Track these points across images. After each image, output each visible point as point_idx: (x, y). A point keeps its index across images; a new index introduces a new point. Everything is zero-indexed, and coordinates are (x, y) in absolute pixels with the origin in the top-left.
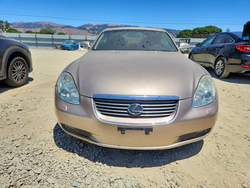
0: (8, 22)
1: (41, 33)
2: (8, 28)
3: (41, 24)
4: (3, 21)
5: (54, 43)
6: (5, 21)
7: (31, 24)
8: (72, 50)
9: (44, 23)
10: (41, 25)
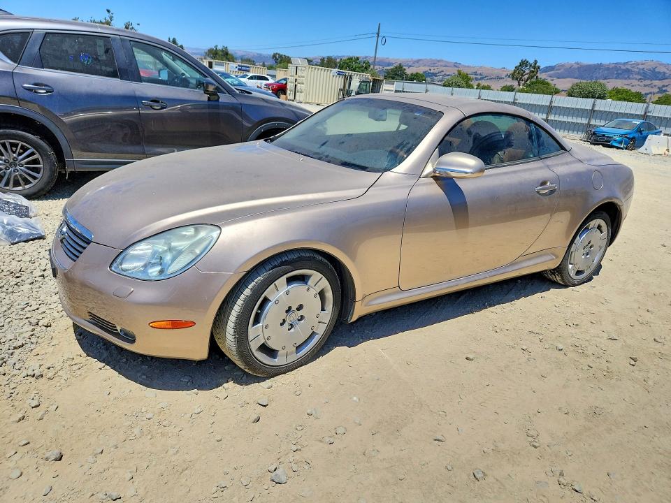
0: (538, 64)
1: (571, 94)
2: (532, 77)
3: (629, 67)
4: (527, 62)
5: (593, 122)
6: (531, 61)
7: (600, 69)
8: (618, 148)
9: (641, 67)
10: (628, 71)
